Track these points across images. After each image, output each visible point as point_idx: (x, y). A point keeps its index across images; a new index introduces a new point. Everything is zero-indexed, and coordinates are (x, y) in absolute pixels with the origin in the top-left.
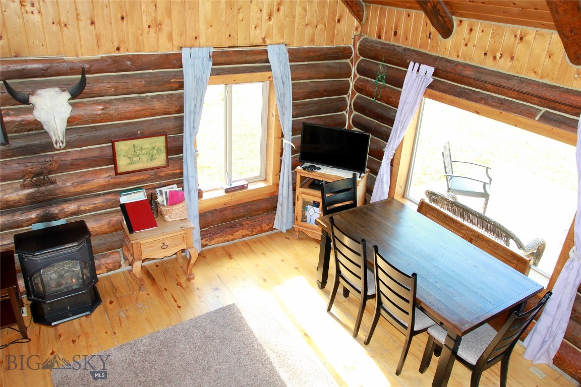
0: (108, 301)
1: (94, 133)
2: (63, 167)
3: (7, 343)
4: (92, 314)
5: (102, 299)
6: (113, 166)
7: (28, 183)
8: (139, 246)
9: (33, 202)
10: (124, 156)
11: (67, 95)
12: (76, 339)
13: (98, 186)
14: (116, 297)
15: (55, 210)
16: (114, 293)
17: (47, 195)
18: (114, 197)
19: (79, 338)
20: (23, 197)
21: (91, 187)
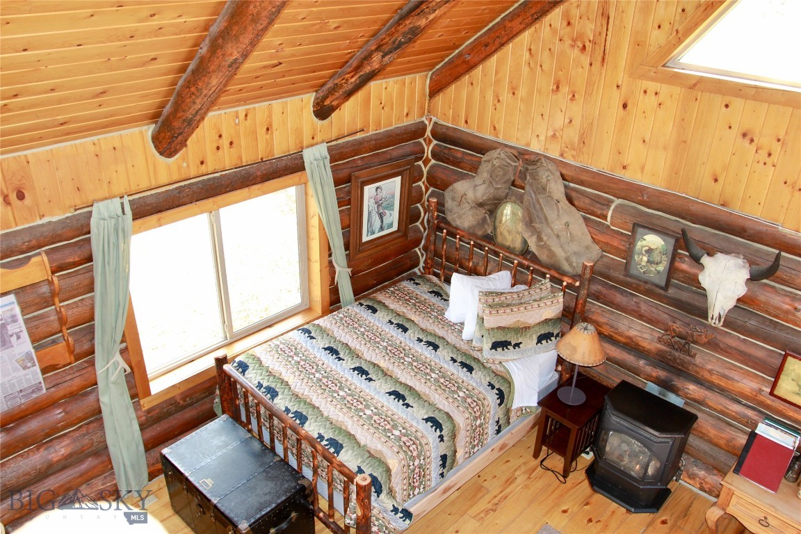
0: (663, 518)
1: (770, 330)
2: (713, 345)
3: (550, 468)
4: (634, 515)
5: (661, 510)
6: (773, 380)
7: (667, 340)
8: (731, 494)
9: (660, 360)
10: (793, 380)
11: (745, 274)
12: (594, 521)
13: (740, 392)
14: (676, 522)
15: (678, 383)
16: (678, 517)
17: (678, 364)
18: (756, 418)
19: (597, 522)
20: (654, 351)
21: (731, 388)
